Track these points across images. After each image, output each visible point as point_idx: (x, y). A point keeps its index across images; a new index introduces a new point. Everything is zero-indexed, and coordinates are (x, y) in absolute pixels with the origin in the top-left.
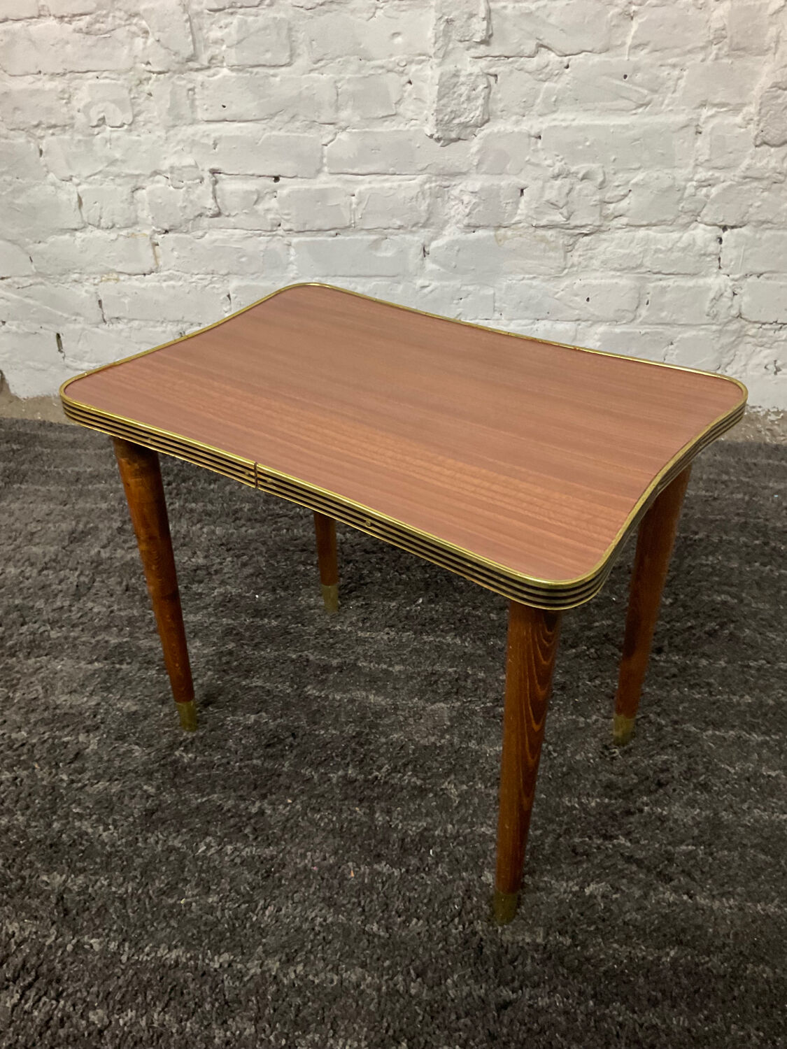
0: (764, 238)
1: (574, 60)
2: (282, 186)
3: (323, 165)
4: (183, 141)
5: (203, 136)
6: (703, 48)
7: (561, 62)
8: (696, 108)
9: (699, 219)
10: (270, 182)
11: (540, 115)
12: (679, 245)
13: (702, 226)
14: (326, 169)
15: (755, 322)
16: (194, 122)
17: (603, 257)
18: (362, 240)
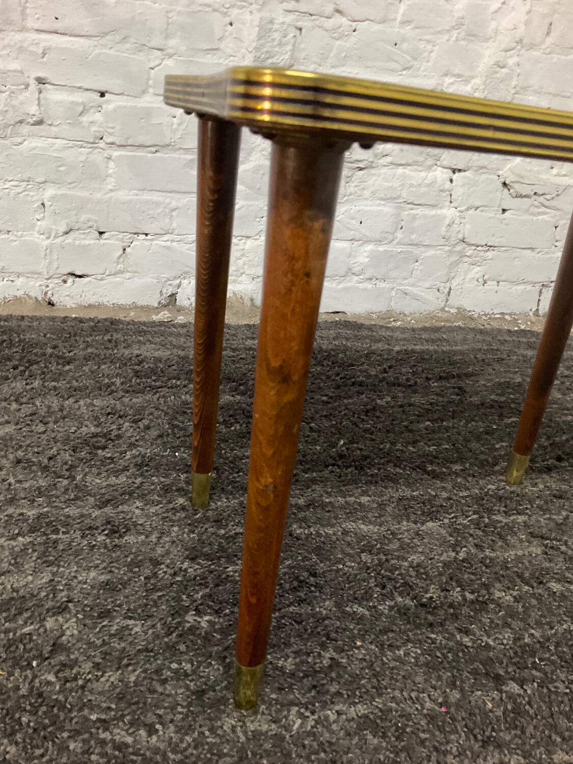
0: (480, 180)
1: (361, 26)
2: (108, 102)
3: (149, 86)
4: (9, 46)
5: (32, 44)
6: (448, 31)
7: (351, 26)
8: (442, 76)
9: (438, 163)
10: (97, 96)
11: (332, 67)
12: (425, 181)
13: (440, 169)
14: (151, 90)
15: (473, 245)
16: (23, 29)
17: (372, 189)
18: (179, 159)
